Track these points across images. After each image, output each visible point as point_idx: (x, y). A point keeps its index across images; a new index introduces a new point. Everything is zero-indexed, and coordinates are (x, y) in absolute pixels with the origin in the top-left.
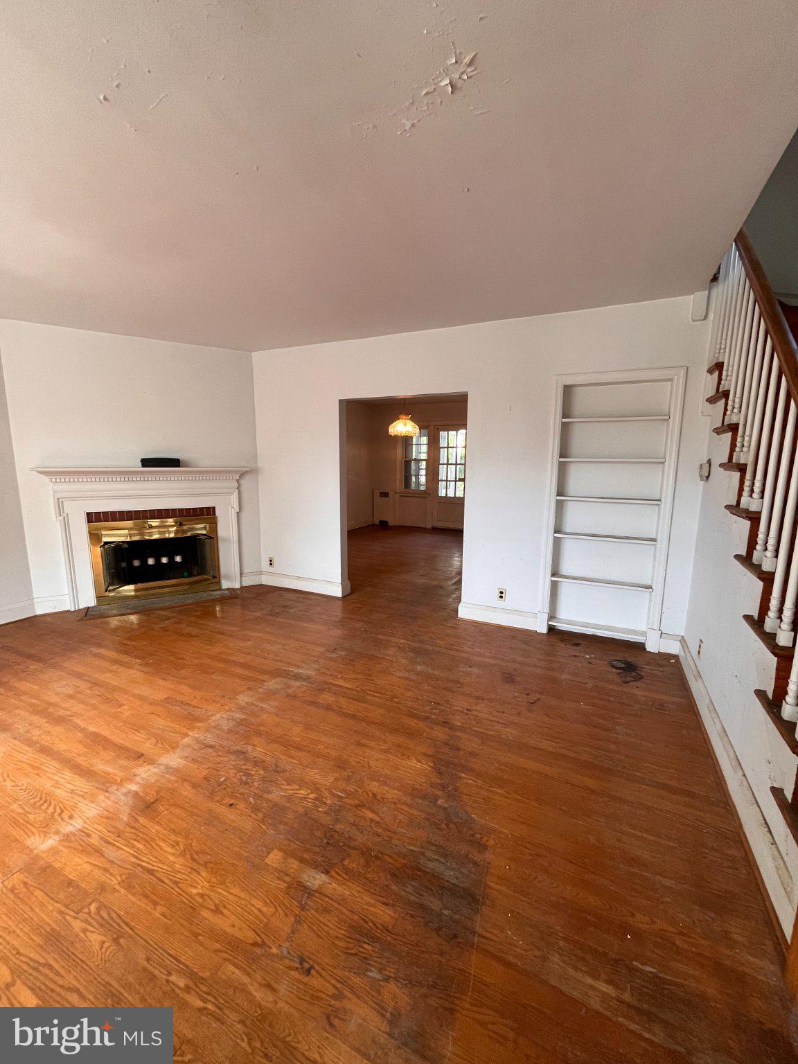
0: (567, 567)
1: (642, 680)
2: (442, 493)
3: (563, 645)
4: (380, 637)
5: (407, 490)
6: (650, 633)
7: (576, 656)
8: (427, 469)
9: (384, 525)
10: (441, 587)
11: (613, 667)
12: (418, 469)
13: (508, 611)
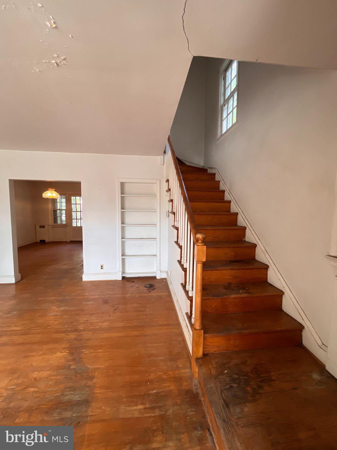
1: (155, 290)
2: (74, 225)
3: (128, 283)
5: (55, 224)
6: (157, 272)
7: (132, 286)
8: (66, 214)
9: (43, 242)
11: (146, 287)
12: (61, 214)
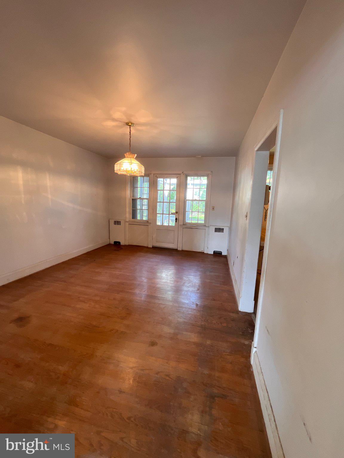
2: (159, 223)
5: (133, 220)
8: (148, 205)
9: (117, 244)
12: (142, 205)
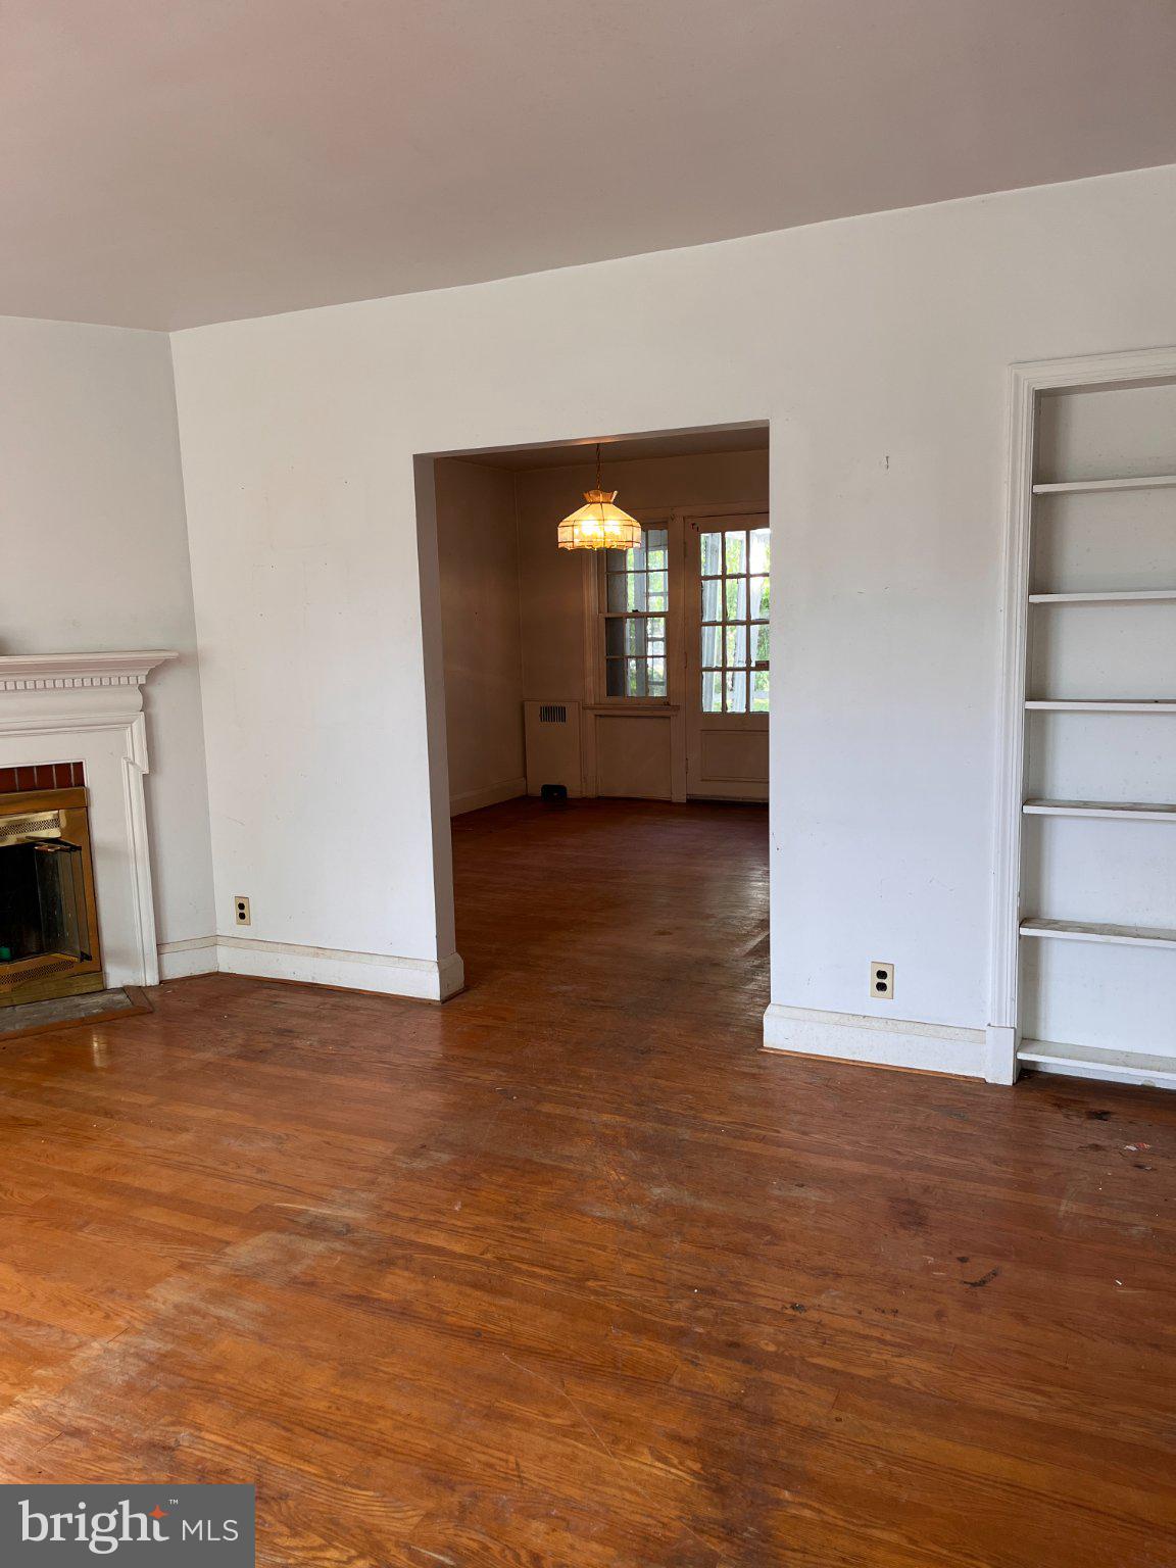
0: (1063, 898)
2: (712, 703)
3: (1060, 1117)
4: (547, 1108)
5: (615, 699)
7: (1097, 1147)
8: (668, 640)
9: (554, 798)
10: (716, 964)
12: (644, 640)
13: (902, 1026)
